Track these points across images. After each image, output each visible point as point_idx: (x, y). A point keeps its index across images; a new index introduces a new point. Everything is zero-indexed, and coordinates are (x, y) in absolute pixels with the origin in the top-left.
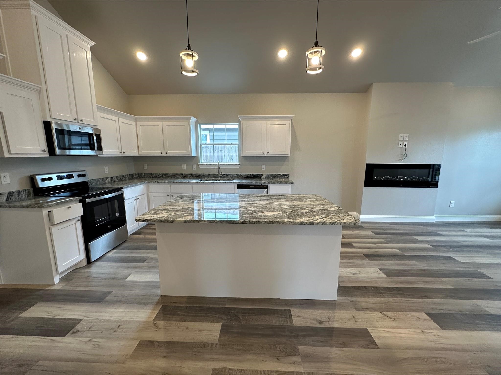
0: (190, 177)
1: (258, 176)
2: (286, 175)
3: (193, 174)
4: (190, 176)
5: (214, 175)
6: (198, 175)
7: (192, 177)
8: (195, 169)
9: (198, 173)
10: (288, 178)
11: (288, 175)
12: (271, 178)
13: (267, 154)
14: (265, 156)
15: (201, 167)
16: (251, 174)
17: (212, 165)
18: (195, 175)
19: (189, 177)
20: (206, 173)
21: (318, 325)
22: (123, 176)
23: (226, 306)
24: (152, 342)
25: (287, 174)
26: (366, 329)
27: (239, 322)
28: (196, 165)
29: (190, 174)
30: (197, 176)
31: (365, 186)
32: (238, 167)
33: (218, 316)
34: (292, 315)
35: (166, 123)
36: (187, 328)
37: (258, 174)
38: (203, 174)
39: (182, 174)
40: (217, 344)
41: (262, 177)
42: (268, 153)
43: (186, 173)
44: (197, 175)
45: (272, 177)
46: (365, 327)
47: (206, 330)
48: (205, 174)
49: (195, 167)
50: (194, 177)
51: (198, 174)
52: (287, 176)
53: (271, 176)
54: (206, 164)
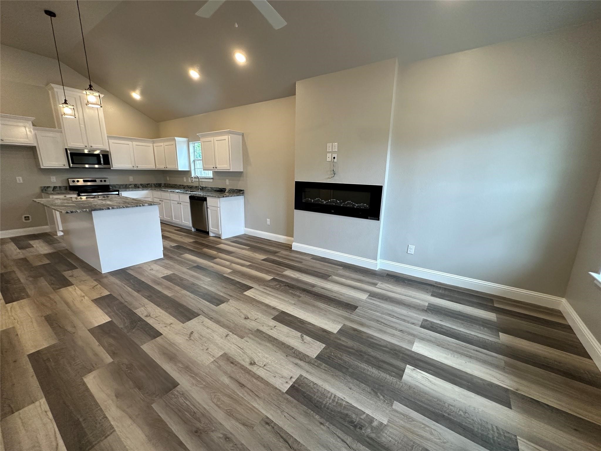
2: (241, 191)
4: (187, 187)
10: (244, 193)
15: (192, 180)
22: (147, 184)
30: (190, 188)
31: (296, 209)
32: (211, 180)
37: (223, 188)
39: (183, 185)
49: (189, 180)
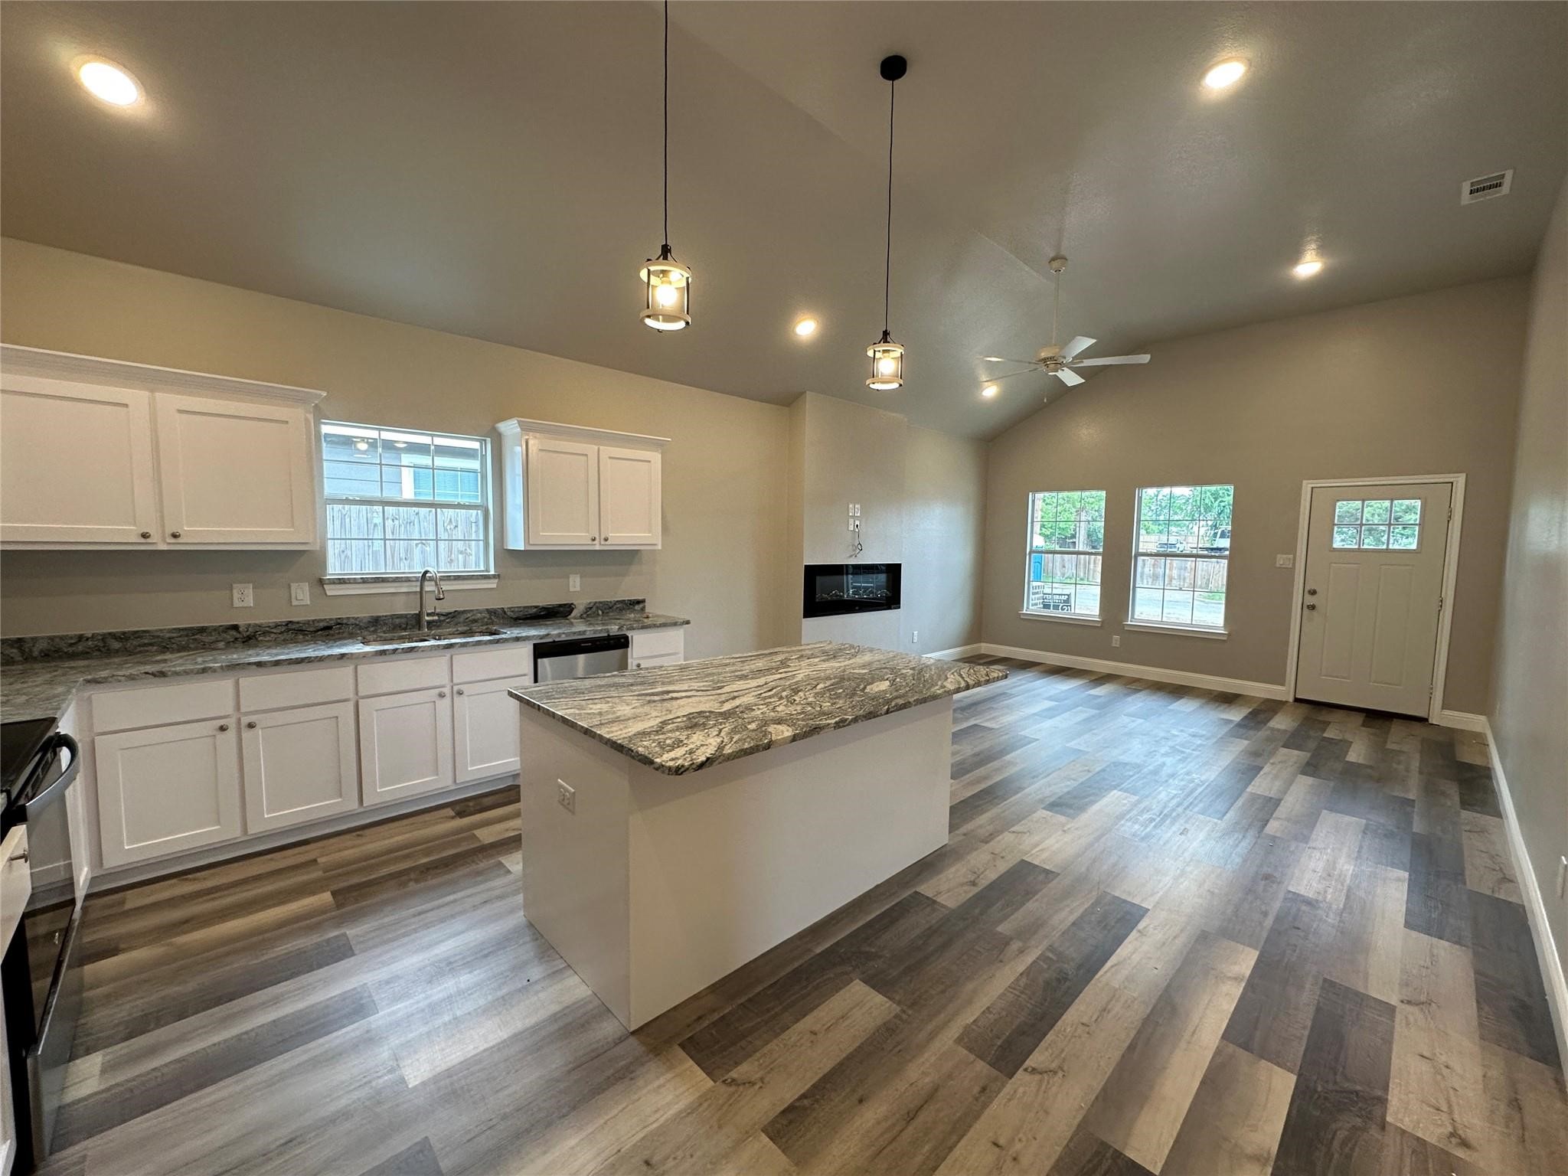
0: (282, 637)
1: (558, 613)
2: (638, 602)
3: (298, 623)
4: (281, 633)
5: (397, 621)
6: (322, 625)
7: (290, 635)
8: (301, 604)
9: (323, 618)
10: (643, 609)
11: (643, 601)
12: (598, 615)
13: (603, 542)
14: (597, 548)
15: (331, 591)
16: (536, 607)
17: (388, 582)
18: (304, 628)
19: (273, 635)
20: (364, 614)
21: (976, 890)
23: (818, 950)
24: (790, 1109)
25: (640, 598)
26: (1023, 861)
27: (880, 957)
28: (306, 586)
29: (277, 626)
30: (318, 631)
31: (805, 617)
32: (493, 584)
33: (832, 976)
34: (930, 896)
35: (170, 401)
36: (814, 1033)
37: (560, 606)
38: (348, 618)
39: (235, 627)
40: (904, 1012)
41: (573, 615)
42: (606, 540)
43: (257, 622)
44: (317, 625)
45: (600, 612)
46: (1019, 860)
47: (852, 1009)
48: (356, 619)
49: (302, 594)
50: (301, 637)
51: (322, 620)
52: (641, 606)
53: (598, 608)
54: (360, 581)
